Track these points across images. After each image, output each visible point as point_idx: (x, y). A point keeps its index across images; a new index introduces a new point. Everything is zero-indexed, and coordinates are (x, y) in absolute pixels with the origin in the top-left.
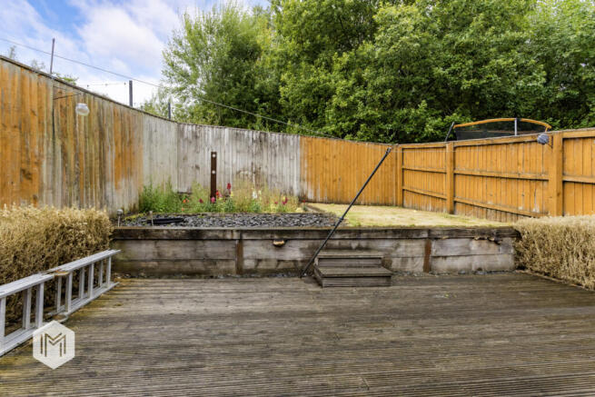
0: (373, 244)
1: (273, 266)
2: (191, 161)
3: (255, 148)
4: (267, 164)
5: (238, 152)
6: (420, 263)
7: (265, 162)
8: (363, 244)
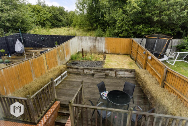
0: (105, 71)
1: (89, 73)
2: (81, 45)
3: (94, 41)
4: (97, 45)
5: (90, 42)
6: (114, 75)
7: (96, 44)
8: (104, 71)
